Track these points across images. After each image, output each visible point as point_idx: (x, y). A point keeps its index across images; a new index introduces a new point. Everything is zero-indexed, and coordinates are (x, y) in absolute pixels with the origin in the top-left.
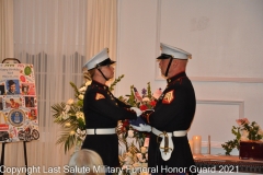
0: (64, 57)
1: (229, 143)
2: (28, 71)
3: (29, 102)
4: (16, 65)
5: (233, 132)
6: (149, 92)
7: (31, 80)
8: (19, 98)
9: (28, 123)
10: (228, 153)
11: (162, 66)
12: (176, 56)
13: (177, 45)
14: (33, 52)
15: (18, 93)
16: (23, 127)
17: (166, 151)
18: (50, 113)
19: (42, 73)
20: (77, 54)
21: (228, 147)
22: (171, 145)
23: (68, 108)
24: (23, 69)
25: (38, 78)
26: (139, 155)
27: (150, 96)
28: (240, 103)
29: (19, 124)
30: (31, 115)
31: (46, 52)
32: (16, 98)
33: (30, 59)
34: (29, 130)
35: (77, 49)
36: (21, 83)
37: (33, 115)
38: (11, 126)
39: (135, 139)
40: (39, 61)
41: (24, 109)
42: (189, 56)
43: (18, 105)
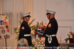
0: (17, 14)
1: (67, 39)
2: (6, 18)
3: (7, 27)
4: (3, 16)
5: (68, 36)
6: (43, 24)
7: (7, 20)
8: (4, 26)
9: (6, 33)
10: (66, 42)
11: (47, 16)
12: (51, 13)
13: (51, 10)
14: (8, 12)
15: (3, 24)
16: (5, 34)
17: (50, 40)
18: (13, 30)
19: (11, 18)
20: (21, 13)
21: (66, 40)
22: (51, 39)
23: (18, 29)
24: (5, 17)
25: (9, 20)
26: (40, 42)
27: (43, 25)
28: (70, 27)
29: (4, 33)
30: (7, 31)
31: (12, 12)
32: (3, 26)
33: (7, 14)
34: (7, 35)
35: (21, 11)
36: (4, 21)
37: (8, 31)
38: (1, 34)
39: (38, 38)
40: (10, 15)
41: (5, 29)
42: (55, 13)
43: (4, 28)
